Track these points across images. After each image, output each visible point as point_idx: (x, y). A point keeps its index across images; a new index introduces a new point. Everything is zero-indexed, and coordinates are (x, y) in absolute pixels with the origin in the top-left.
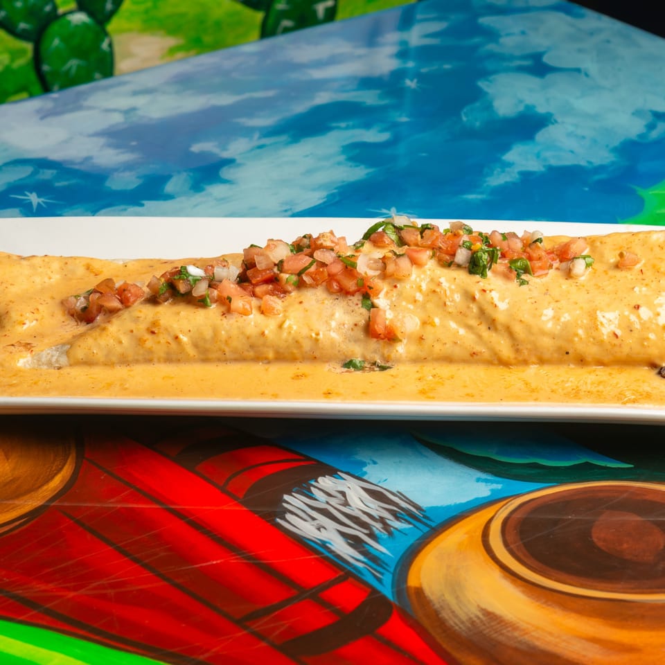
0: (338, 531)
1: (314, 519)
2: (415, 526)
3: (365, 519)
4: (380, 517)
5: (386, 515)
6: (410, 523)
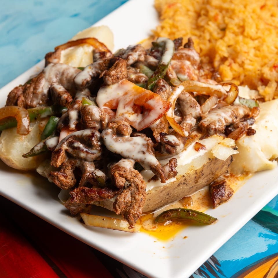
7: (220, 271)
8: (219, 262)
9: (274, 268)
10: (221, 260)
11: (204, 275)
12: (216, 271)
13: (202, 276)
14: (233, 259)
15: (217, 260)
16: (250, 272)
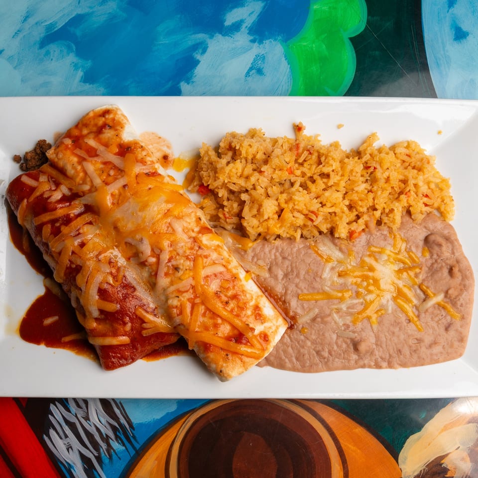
0: (80, 452)
1: (66, 436)
2: (127, 449)
3: (97, 437)
4: (106, 435)
5: (111, 434)
6: (124, 445)
7: (134, 437)
8: (134, 424)
9: (182, 431)
10: (135, 423)
11: (120, 442)
12: (130, 436)
13: (118, 443)
14: (146, 420)
15: (132, 423)
16: (159, 438)
